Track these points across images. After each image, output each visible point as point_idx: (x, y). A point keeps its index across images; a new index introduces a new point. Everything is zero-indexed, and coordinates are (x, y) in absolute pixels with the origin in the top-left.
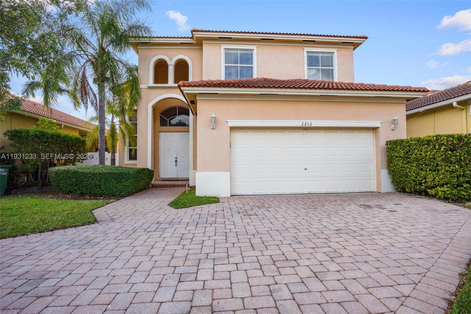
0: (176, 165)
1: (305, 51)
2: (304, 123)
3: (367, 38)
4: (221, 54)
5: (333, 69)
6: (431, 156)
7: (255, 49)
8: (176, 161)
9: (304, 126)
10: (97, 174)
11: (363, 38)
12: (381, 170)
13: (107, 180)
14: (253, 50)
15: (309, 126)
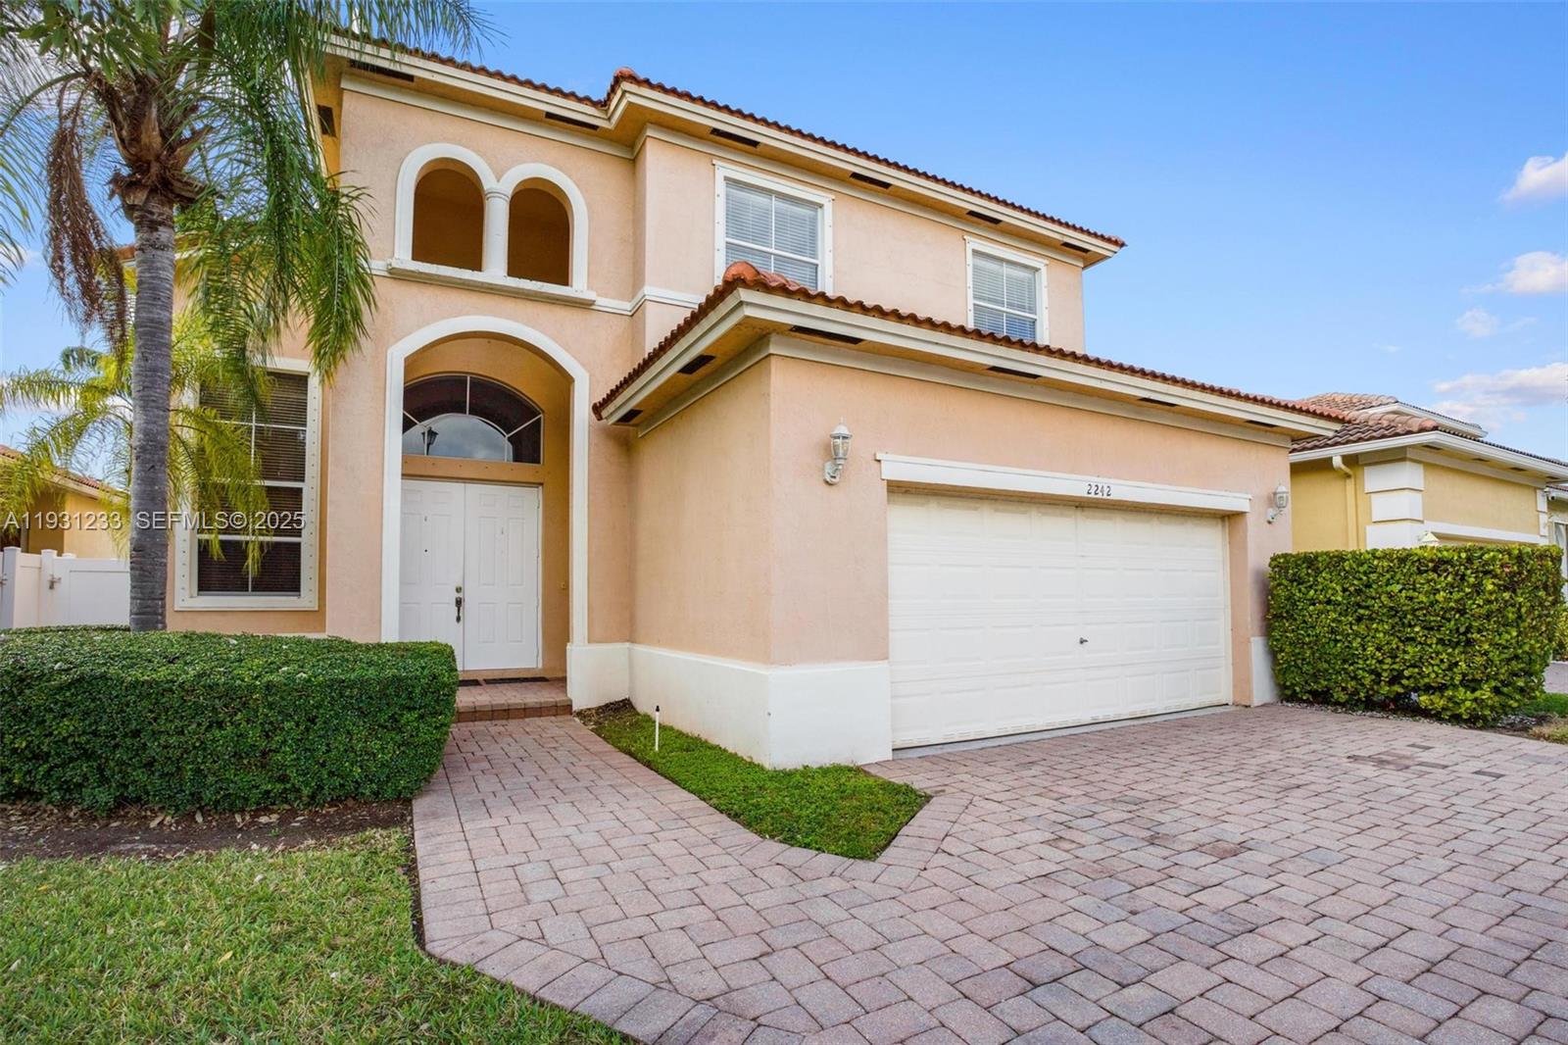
0: (458, 619)
1: (970, 247)
2: (1093, 485)
3: (1122, 245)
4: (713, 195)
5: (1034, 322)
6: (1452, 604)
7: (828, 207)
8: (459, 603)
9: (1092, 495)
10: (252, 689)
11: (1116, 243)
12: (1252, 639)
13: (313, 721)
14: (821, 206)
15: (1105, 496)
